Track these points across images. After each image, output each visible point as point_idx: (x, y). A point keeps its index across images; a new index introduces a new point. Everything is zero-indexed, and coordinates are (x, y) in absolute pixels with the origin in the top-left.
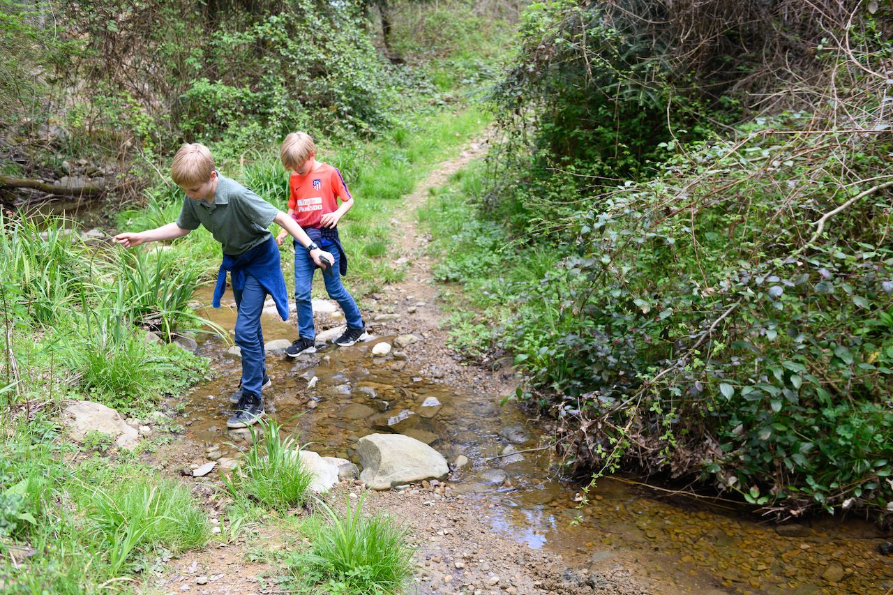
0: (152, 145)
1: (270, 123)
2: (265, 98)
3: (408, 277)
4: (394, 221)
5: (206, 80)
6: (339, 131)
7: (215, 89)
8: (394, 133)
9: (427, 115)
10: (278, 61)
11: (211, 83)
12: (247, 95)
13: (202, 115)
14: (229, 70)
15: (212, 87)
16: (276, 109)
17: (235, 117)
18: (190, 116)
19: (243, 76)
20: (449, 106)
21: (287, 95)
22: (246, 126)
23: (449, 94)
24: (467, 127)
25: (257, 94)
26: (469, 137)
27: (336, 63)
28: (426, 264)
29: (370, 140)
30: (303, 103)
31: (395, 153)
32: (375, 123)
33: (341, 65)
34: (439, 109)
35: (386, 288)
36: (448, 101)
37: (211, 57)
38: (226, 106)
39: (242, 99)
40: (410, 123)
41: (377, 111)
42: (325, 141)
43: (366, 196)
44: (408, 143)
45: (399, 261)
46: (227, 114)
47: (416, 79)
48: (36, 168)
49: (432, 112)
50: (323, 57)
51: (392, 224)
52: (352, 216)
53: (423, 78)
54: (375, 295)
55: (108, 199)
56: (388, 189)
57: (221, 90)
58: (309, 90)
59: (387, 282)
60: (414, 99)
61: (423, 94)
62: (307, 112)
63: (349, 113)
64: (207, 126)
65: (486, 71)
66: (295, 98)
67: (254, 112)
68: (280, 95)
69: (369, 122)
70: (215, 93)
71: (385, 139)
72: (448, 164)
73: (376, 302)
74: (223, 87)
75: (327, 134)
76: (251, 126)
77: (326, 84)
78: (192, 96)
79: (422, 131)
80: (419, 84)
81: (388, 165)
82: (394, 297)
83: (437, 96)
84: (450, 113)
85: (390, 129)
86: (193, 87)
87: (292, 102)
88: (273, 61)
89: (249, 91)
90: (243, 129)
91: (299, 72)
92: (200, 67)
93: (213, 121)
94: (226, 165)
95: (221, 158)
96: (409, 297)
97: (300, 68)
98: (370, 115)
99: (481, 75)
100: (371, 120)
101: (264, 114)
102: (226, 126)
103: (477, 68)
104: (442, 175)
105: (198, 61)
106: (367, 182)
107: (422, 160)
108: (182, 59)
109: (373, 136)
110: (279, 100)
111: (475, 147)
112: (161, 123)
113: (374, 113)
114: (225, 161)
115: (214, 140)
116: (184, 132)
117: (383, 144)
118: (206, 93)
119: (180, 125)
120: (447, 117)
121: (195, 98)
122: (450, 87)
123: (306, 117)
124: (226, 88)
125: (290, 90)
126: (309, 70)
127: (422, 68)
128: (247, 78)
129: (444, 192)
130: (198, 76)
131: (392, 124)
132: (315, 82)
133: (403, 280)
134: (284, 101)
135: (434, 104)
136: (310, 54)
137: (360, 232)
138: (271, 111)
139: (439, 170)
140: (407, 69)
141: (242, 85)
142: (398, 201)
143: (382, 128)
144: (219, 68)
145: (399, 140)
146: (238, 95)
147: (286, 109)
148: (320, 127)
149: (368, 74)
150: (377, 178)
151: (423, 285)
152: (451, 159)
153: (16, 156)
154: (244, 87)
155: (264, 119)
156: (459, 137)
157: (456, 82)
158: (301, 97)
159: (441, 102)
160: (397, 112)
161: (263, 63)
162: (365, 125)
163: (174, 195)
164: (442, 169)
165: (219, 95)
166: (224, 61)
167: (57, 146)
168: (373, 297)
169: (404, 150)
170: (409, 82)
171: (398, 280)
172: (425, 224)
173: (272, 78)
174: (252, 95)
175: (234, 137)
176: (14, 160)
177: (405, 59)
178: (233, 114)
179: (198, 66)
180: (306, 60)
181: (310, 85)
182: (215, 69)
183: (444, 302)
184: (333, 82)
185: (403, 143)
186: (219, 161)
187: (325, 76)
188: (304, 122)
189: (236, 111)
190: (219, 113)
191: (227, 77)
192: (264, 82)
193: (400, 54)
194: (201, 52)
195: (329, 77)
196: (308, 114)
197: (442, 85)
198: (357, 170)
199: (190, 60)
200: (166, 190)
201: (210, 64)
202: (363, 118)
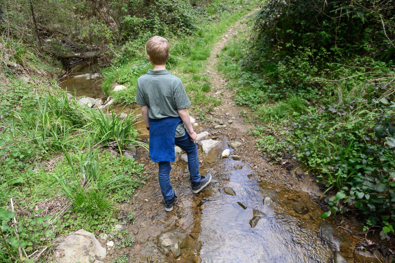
0: (112, 42)
1: (154, 31)
2: (152, 21)
3: (223, 102)
4: (208, 71)
5: (129, 16)
6: (179, 33)
7: (133, 19)
8: (198, 32)
9: (207, 24)
10: (155, 7)
11: (132, 17)
12: (145, 21)
13: (130, 29)
14: (138, 11)
15: (132, 19)
16: (156, 26)
17: (142, 30)
18: (125, 30)
19: (143, 13)
20: (214, 21)
21: (160, 20)
22: (146, 33)
23: (214, 16)
24: (222, 28)
25: (149, 20)
26: (224, 32)
27: (176, 6)
28: (229, 95)
29: (190, 35)
30: (165, 22)
31: (200, 40)
32: (191, 29)
33: (178, 7)
34: (211, 22)
35: (215, 108)
36: (214, 18)
37: (131, 7)
38: (138, 25)
39: (143, 22)
40: (202, 28)
41: (192, 24)
42: (175, 37)
43: (194, 59)
44: (203, 36)
45: (217, 93)
46: (138, 29)
47: (202, 11)
48: (78, 49)
49: (209, 23)
50: (171, 4)
51: (208, 73)
52: (192, 70)
53: (204, 11)
54: (211, 112)
55: (99, 63)
56: (202, 56)
57: (135, 19)
58: (167, 18)
59: (215, 106)
60: (202, 19)
61: (205, 17)
62: (167, 26)
63: (183, 26)
64: (131, 33)
65: (224, 7)
66: (163, 21)
67: (148, 27)
68: (157, 20)
69: (189, 28)
70: (133, 21)
71: (195, 34)
72: (219, 43)
73: (212, 116)
74: (136, 18)
75: (175, 34)
76: (148, 33)
77: (173, 15)
78: (125, 22)
79: (207, 31)
80: (203, 13)
81: (198, 45)
82: (220, 114)
83: (210, 17)
84: (215, 23)
85: (196, 30)
86: (125, 19)
87: (162, 22)
88: (153, 7)
89: (145, 19)
90: (145, 34)
91: (164, 11)
92: (127, 11)
93: (134, 31)
94: (140, 49)
95: (138, 46)
96: (227, 114)
97: (163, 9)
98: (189, 26)
99: (223, 9)
100: (190, 28)
101: (152, 27)
102: (138, 33)
103: (221, 6)
104: (219, 48)
105: (126, 9)
106: (193, 53)
107: (210, 42)
108: (120, 8)
109: (191, 34)
110: (157, 22)
111: (227, 36)
112: (115, 33)
113: (190, 25)
114: (140, 47)
115: (135, 39)
116: (124, 36)
117: (194, 37)
118: (130, 21)
119: (122, 34)
120: (214, 25)
121: (127, 23)
122: (214, 13)
123: (167, 28)
124: (137, 19)
125: (161, 18)
126: (167, 10)
127: (203, 7)
128: (144, 14)
129: (222, 56)
130: (127, 14)
131: (197, 29)
132: (169, 14)
133: (222, 104)
134: (159, 22)
135: (209, 20)
136: (167, 3)
137: (197, 79)
138: (154, 27)
139: (217, 46)
140: (199, 8)
141: (143, 17)
142: (206, 61)
143: (193, 31)
144: (134, 11)
145: (200, 34)
146: (142, 21)
147: (160, 26)
148: (172, 31)
149: (188, 10)
150: (197, 52)
151: (231, 106)
152: (220, 41)
153: (71, 45)
154: (144, 17)
155: (152, 30)
156: (220, 32)
157: (215, 12)
158: (165, 20)
159: (211, 19)
160: (197, 24)
161: (150, 8)
162: (188, 30)
163: (122, 62)
164: (218, 46)
165: (135, 21)
166: (135, 8)
167: (85, 40)
168: (210, 114)
169: (203, 39)
170: (199, 13)
171: (220, 104)
172: (221, 72)
173: (153, 13)
174: (147, 21)
175: (142, 37)
176: (71, 47)
177: (197, 4)
178: (140, 28)
179: (126, 10)
180: (166, 6)
181: (168, 15)
182: (132, 11)
183: (244, 117)
184: (176, 14)
185: (202, 36)
186: (137, 47)
187: (173, 12)
188: (167, 30)
189: (142, 27)
190: (135, 28)
191: (137, 14)
192: (151, 15)
193: (195, 2)
194: (127, 5)
195: (174, 12)
196: (168, 27)
197: (211, 13)
198: (188, 48)
199: (123, 8)
200: (119, 60)
201: (130, 9)
202: (187, 27)
